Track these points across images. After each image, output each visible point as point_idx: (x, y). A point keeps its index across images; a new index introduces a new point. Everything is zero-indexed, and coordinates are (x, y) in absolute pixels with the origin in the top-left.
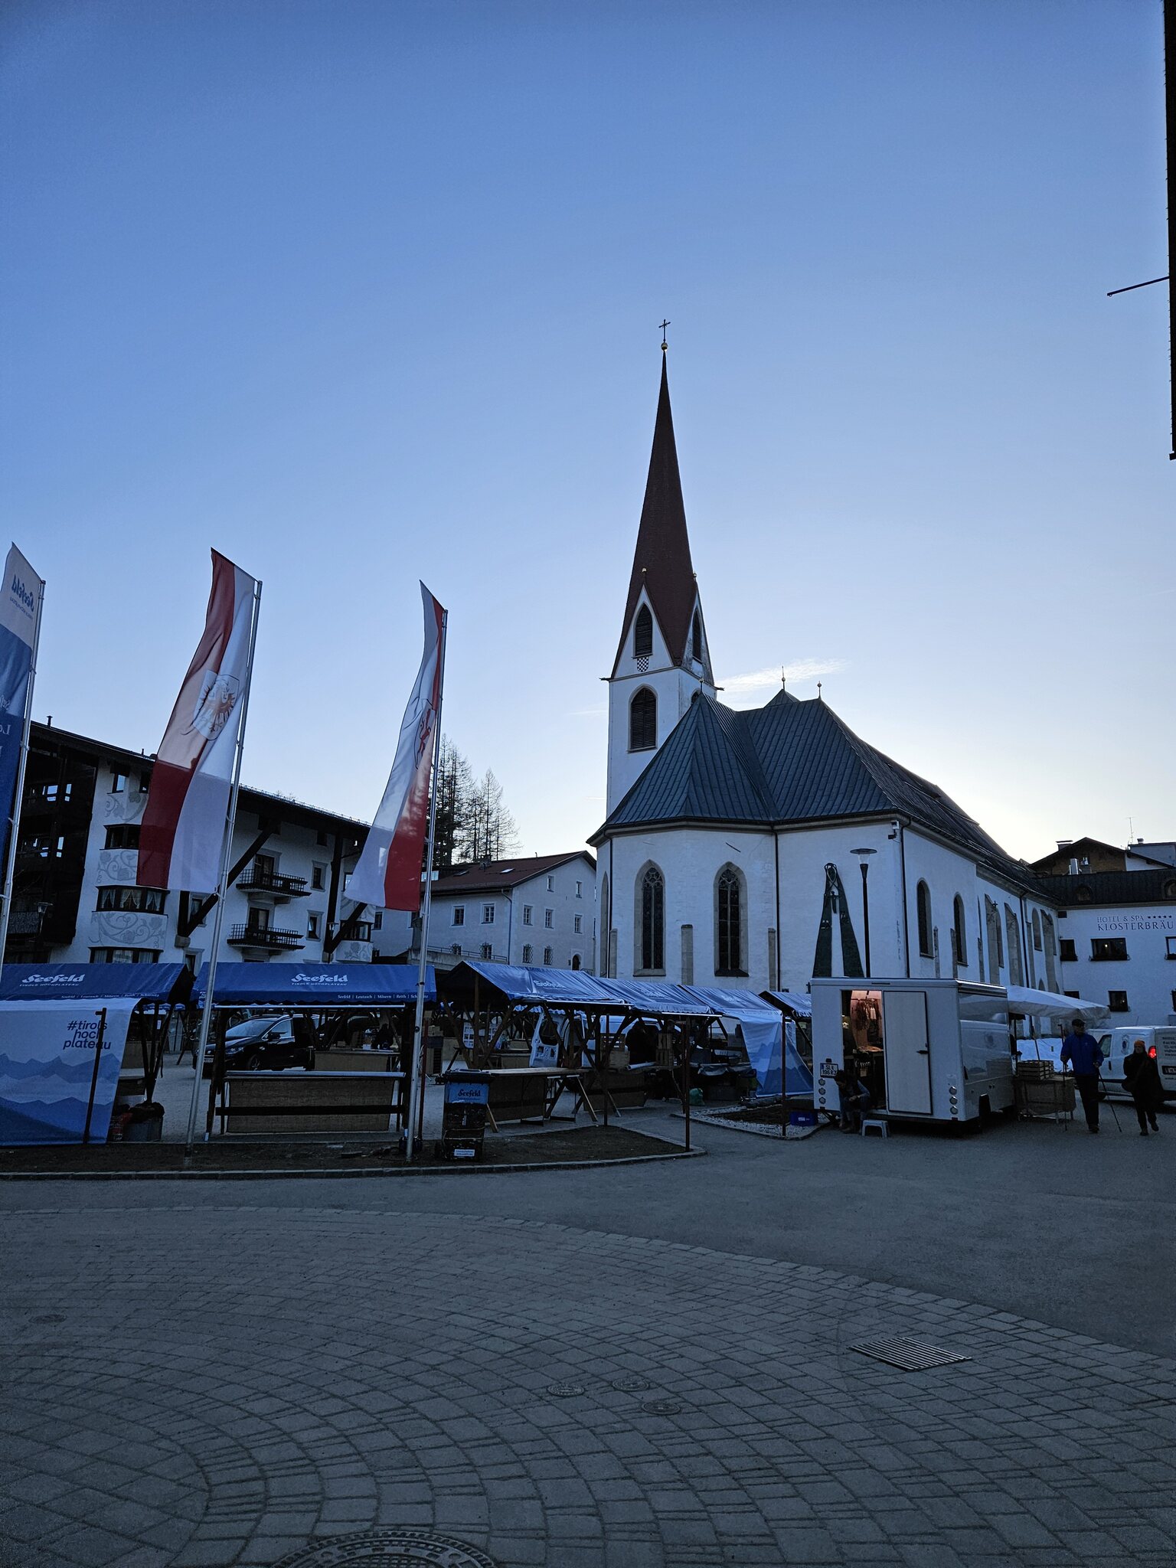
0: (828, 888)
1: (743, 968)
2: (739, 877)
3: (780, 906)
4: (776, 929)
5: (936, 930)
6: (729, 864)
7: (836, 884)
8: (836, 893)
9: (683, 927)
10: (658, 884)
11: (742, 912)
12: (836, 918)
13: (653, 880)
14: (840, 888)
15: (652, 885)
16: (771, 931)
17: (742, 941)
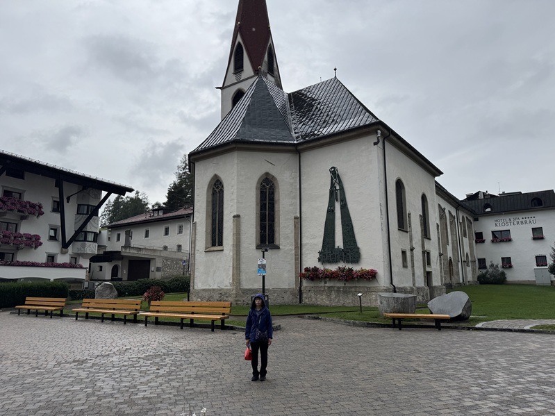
0: (332, 185)
1: (277, 243)
2: (275, 182)
3: (302, 200)
4: (299, 216)
5: (409, 214)
6: (267, 174)
7: (337, 181)
8: (338, 188)
9: (234, 217)
10: (221, 190)
11: (276, 206)
12: (338, 206)
13: (218, 188)
14: (340, 183)
15: (217, 190)
16: (296, 218)
17: (276, 225)
